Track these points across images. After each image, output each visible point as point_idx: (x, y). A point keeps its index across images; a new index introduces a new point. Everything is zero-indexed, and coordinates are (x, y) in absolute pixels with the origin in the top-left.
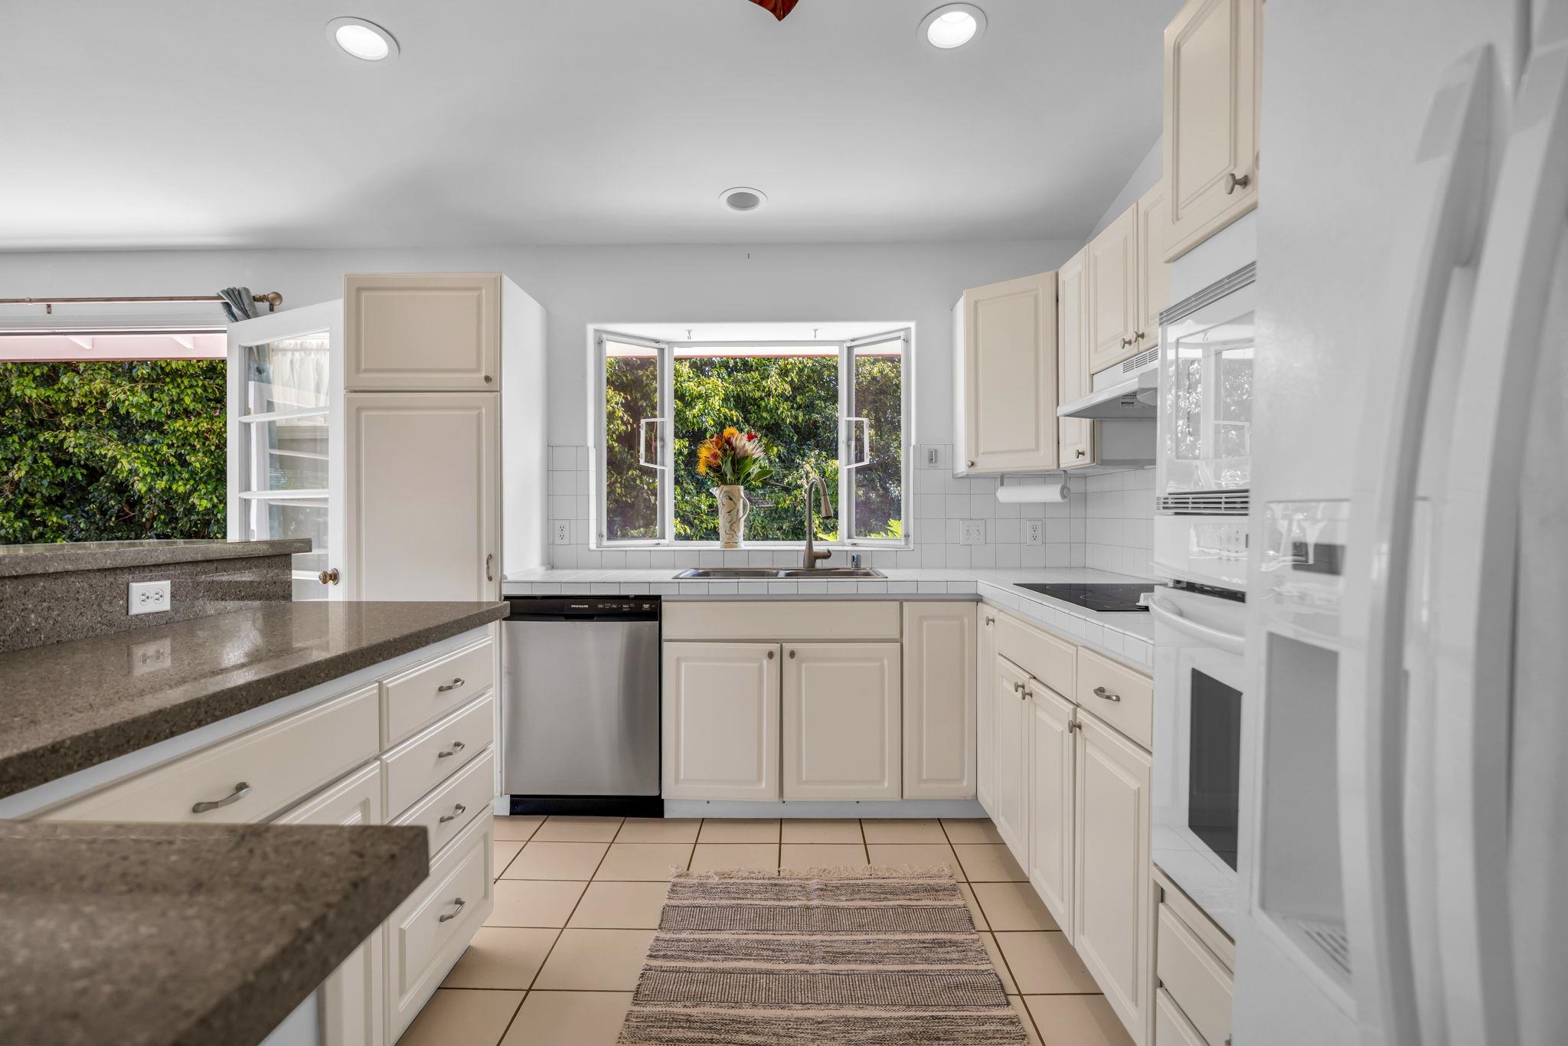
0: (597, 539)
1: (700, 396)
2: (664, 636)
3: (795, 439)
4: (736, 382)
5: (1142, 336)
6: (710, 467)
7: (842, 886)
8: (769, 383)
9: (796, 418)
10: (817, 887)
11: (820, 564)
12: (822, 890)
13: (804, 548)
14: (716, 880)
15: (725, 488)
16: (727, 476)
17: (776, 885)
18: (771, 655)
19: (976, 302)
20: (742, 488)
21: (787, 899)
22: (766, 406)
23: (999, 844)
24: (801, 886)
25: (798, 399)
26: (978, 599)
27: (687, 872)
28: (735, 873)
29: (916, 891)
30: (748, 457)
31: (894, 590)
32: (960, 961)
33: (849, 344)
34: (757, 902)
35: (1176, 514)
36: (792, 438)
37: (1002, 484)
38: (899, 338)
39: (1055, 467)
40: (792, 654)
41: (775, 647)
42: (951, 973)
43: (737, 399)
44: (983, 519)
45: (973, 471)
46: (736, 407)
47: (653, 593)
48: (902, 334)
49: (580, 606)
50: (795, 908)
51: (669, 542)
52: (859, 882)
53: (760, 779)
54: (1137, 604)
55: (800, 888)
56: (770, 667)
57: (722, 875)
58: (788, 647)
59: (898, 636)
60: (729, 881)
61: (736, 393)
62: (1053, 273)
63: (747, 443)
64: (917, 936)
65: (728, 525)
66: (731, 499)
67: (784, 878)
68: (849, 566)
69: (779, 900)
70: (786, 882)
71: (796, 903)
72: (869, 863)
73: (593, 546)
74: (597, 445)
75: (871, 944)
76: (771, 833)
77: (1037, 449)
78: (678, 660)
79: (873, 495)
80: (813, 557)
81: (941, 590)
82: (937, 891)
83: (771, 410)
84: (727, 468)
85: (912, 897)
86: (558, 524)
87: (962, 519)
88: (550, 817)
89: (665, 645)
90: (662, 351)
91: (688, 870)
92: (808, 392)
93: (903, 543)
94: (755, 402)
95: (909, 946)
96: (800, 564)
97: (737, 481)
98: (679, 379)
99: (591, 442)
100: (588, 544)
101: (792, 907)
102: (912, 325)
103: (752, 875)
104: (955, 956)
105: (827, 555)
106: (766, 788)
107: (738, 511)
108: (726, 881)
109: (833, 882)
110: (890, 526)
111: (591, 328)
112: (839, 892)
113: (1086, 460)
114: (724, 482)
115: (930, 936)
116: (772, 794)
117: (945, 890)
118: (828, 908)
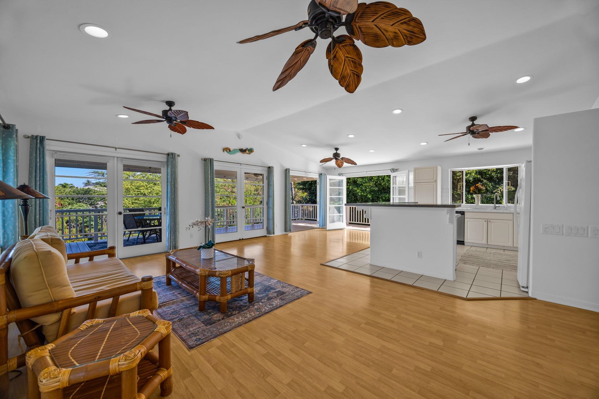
1: (469, 173)
2: (465, 217)
3: (497, 181)
7: (498, 253)
9: (498, 176)
11: (497, 208)
13: (493, 205)
18: (485, 221)
20: (480, 195)
22: (488, 174)
24: (490, 252)
27: (470, 249)
29: (511, 255)
30: (481, 189)
33: (506, 167)
36: (496, 181)
40: (490, 221)
46: (479, 175)
47: (463, 211)
48: (519, 166)
51: (464, 204)
52: (501, 253)
53: (483, 240)
56: (485, 224)
58: (489, 220)
59: (513, 220)
63: (481, 187)
65: (477, 201)
66: (477, 197)
67: (487, 251)
72: (504, 252)
76: (485, 249)
78: (468, 221)
80: (495, 207)
83: (489, 174)
84: (477, 191)
89: (465, 219)
97: (479, 194)
105: (499, 207)
106: (484, 242)
107: (479, 199)
109: (496, 252)
111: (449, 170)
114: (476, 194)
116: (486, 243)
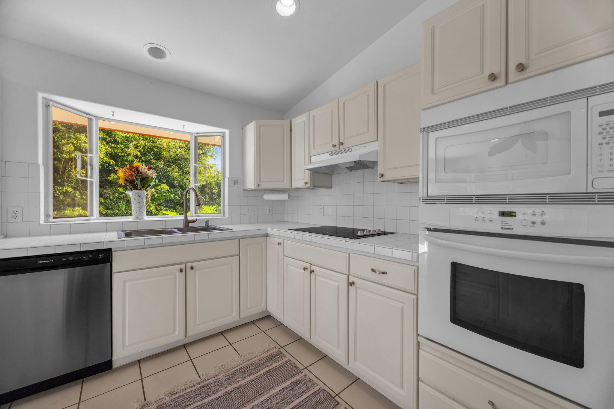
0: (45, 218)
2: (114, 270)
4: (111, 147)
5: (342, 144)
6: (127, 181)
7: (235, 371)
8: (130, 150)
10: (225, 379)
11: (191, 225)
12: (228, 379)
13: (183, 218)
14: (168, 399)
15: (136, 191)
16: (138, 185)
17: (203, 387)
18: (181, 271)
19: (260, 126)
21: (214, 393)
23: (280, 325)
24: (216, 382)
25: (143, 158)
26: (267, 235)
27: (146, 402)
28: (176, 389)
29: (267, 361)
30: (149, 177)
31: (237, 235)
32: (307, 390)
33: (196, 135)
34: (199, 403)
35: (426, 203)
37: (265, 193)
38: (220, 135)
39: (290, 187)
40: (192, 268)
41: (182, 266)
42: (309, 398)
43: (111, 154)
44: (253, 206)
45: (259, 188)
46: (111, 158)
47: (105, 247)
48: (222, 134)
49: (46, 261)
50: (221, 397)
51: (95, 218)
52: (241, 366)
53: (175, 331)
54: (357, 235)
55: (216, 383)
56: (180, 277)
57: (170, 395)
58: (188, 265)
59: (238, 253)
60: (175, 396)
61: (111, 152)
62: (289, 120)
63: (148, 171)
64: (284, 385)
65: (138, 209)
66: (140, 197)
67: (205, 380)
68: (204, 225)
69: (210, 395)
70: (208, 382)
71: (220, 394)
72: (239, 355)
73: (42, 222)
74: (45, 164)
75: (269, 401)
76: (182, 355)
77: (283, 181)
78: (124, 282)
79: (177, 197)
80: (187, 222)
81: (254, 233)
82: (275, 357)
84: (138, 182)
85: (268, 365)
86: (11, 210)
87: (246, 206)
88: (15, 402)
89: (114, 275)
90: (90, 120)
91: (145, 400)
92: (146, 156)
93: (222, 215)
94: (120, 157)
95: (285, 392)
96: (181, 226)
97: (143, 188)
98: (79, 141)
99: (40, 161)
100: (39, 221)
101: (219, 397)
102: (227, 131)
103: (187, 386)
104: (304, 388)
105: (194, 221)
106: (178, 334)
107: (143, 202)
108: (173, 397)
109: (229, 372)
110: (203, 208)
111: (41, 95)
112: (236, 377)
113: (308, 185)
114: (135, 189)
115: (288, 383)
116: (182, 336)
117: (277, 355)
118: (237, 389)
